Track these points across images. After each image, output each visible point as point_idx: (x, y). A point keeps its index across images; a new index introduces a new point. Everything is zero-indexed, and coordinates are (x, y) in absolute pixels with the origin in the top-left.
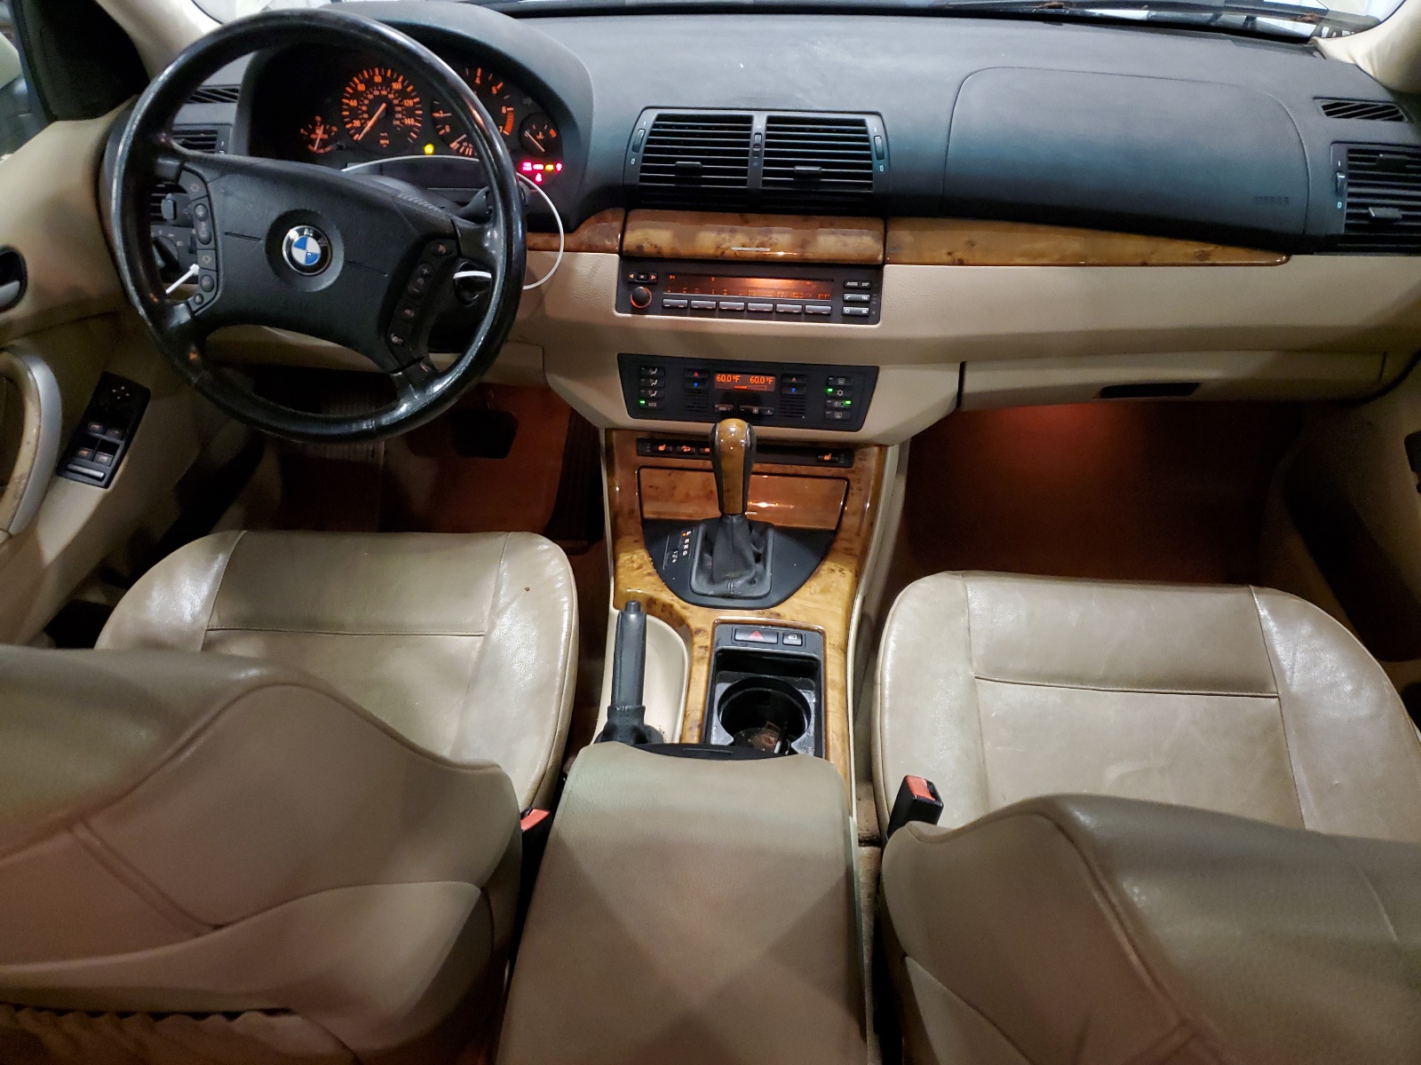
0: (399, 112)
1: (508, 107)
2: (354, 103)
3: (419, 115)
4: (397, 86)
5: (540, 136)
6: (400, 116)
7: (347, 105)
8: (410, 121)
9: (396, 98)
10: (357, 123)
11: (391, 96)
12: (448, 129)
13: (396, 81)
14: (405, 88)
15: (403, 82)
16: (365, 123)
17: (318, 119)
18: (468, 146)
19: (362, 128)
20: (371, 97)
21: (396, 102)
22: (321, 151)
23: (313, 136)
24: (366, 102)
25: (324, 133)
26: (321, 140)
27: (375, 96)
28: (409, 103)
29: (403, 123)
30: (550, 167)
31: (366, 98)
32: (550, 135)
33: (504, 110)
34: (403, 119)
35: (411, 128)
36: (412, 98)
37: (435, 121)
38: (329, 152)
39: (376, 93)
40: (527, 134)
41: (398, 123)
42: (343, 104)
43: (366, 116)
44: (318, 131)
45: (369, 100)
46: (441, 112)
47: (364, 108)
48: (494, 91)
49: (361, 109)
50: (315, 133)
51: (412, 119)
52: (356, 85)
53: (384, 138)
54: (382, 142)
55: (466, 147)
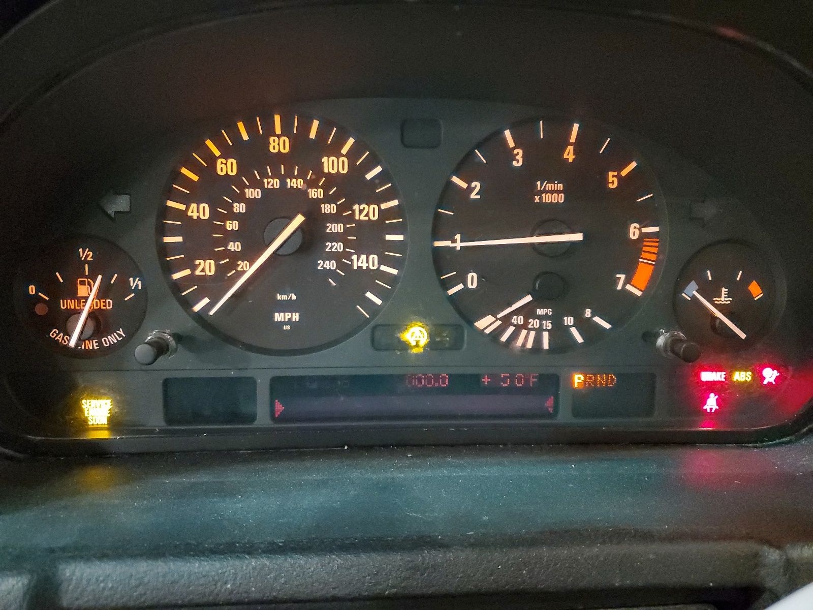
0: (335, 237)
1: (643, 224)
2: (200, 211)
3: (393, 245)
4: (333, 165)
5: (724, 298)
6: (339, 247)
7: (182, 215)
8: (364, 262)
9: (328, 199)
10: (207, 267)
11: (315, 193)
12: (472, 280)
13: (335, 150)
14: (357, 172)
15: (352, 155)
16: (233, 265)
17: (87, 254)
18: (525, 326)
19: (221, 280)
20: (253, 193)
21: (329, 209)
22: (93, 345)
23: (66, 304)
24: (240, 208)
25: (103, 294)
26: (92, 315)
27: (265, 192)
28: (367, 212)
29: (347, 268)
30: (742, 376)
31: (241, 198)
32: (750, 295)
33: (634, 231)
34: (348, 256)
35: (368, 278)
36: (379, 199)
37: (440, 260)
38: (113, 347)
39: (273, 183)
40: (691, 291)
41: (331, 265)
42: (166, 212)
43: (235, 247)
44: (82, 291)
45: (249, 202)
46: (458, 237)
47: (232, 225)
48: (613, 182)
49: (222, 229)
50: (73, 295)
51: (374, 257)
52: (212, 159)
53: (285, 307)
54: (279, 317)
55: (519, 328)
